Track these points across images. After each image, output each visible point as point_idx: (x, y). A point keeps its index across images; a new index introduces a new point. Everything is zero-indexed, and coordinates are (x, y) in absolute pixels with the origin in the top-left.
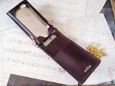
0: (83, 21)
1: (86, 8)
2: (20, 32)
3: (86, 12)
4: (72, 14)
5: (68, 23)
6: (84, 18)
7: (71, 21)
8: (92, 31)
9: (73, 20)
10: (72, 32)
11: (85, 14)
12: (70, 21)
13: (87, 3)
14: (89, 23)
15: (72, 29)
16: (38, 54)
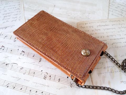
0: (105, 25)
1: (108, 11)
2: (7, 35)
3: (108, 15)
5: (81, 26)
6: (106, 22)
7: (86, 24)
8: (120, 39)
9: (89, 24)
11: (107, 16)
12: (84, 24)
13: (109, 5)
14: (115, 28)
16: (28, 69)
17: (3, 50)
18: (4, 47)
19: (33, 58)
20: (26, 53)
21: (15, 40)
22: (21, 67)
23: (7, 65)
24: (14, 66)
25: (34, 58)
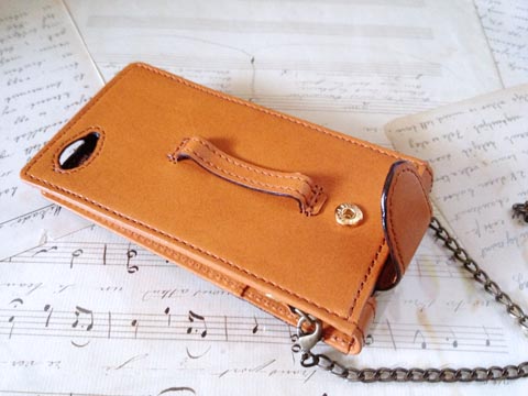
0: (504, 118)
1: (488, 52)
2: (80, 246)
3: (498, 72)
4: (417, 90)
5: (410, 141)
6: (502, 103)
7: (424, 126)
9: (436, 123)
10: (463, 192)
11: (497, 78)
12: (419, 128)
13: (483, 27)
15: (452, 177)
17: (90, 327)
18: (87, 312)
19: (256, 339)
20: (210, 319)
21: (132, 263)
25: (259, 339)
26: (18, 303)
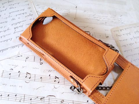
5: (117, 34)
9: (124, 30)
16: (70, 102)
18: (29, 74)
20: (60, 79)
21: (41, 62)
22: (61, 100)
23: (42, 99)
24: (51, 99)
26: (12, 70)
